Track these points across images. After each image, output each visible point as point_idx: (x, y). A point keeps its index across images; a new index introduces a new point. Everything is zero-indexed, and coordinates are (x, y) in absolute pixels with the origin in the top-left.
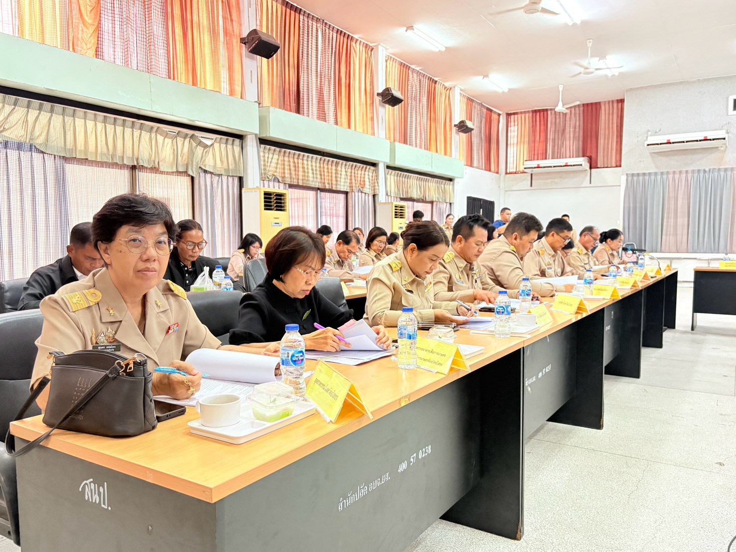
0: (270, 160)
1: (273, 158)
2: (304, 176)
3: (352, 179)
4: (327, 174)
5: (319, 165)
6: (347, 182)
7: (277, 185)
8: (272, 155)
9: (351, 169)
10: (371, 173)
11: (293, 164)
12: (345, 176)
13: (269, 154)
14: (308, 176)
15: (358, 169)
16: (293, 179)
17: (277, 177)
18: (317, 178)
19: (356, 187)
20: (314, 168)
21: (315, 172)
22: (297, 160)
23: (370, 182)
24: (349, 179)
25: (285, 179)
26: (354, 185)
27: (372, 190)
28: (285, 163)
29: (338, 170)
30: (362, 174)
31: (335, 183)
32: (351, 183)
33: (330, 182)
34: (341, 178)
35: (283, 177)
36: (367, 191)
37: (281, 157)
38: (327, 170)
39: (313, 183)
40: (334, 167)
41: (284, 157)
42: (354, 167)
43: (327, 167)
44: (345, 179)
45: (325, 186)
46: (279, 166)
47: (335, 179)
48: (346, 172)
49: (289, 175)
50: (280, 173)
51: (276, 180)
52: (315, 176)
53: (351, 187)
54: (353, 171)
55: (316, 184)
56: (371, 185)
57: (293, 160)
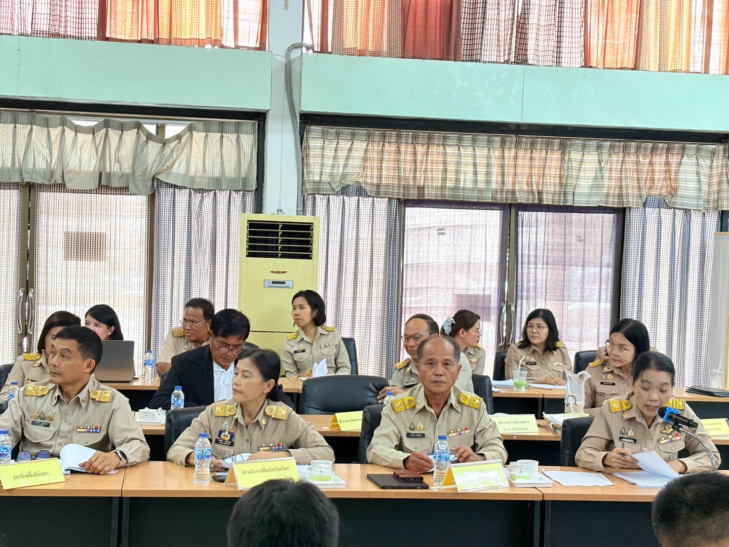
0: (342, 154)
1: (350, 150)
2: (444, 180)
3: (626, 178)
4: (527, 171)
5: (498, 153)
6: (602, 187)
7: (366, 203)
8: (350, 143)
9: (621, 155)
10: (706, 161)
11: (409, 157)
12: (596, 173)
13: (338, 143)
14: (457, 180)
15: (649, 152)
16: (408, 187)
17: (363, 185)
18: (488, 182)
19: (640, 196)
20: (481, 161)
21: (482, 169)
22: (425, 147)
23: (699, 181)
24: (610, 178)
25: (382, 190)
26: (630, 191)
27: (708, 201)
28: (386, 156)
29: (570, 160)
30: (667, 164)
31: (557, 190)
32: (621, 187)
33: (535, 188)
34: (578, 178)
35: (378, 186)
36: (690, 203)
37: (375, 145)
38: (527, 162)
39: (476, 194)
40: (556, 155)
41: (384, 145)
42: (633, 150)
43: (529, 155)
44: (596, 178)
45: (514, 198)
46: (368, 164)
47: (558, 182)
48: (600, 162)
49: (396, 180)
50: (370, 178)
51: (360, 191)
52: (481, 177)
53: (620, 196)
54: (632, 158)
55: (484, 195)
56: (705, 188)
57: (410, 149)
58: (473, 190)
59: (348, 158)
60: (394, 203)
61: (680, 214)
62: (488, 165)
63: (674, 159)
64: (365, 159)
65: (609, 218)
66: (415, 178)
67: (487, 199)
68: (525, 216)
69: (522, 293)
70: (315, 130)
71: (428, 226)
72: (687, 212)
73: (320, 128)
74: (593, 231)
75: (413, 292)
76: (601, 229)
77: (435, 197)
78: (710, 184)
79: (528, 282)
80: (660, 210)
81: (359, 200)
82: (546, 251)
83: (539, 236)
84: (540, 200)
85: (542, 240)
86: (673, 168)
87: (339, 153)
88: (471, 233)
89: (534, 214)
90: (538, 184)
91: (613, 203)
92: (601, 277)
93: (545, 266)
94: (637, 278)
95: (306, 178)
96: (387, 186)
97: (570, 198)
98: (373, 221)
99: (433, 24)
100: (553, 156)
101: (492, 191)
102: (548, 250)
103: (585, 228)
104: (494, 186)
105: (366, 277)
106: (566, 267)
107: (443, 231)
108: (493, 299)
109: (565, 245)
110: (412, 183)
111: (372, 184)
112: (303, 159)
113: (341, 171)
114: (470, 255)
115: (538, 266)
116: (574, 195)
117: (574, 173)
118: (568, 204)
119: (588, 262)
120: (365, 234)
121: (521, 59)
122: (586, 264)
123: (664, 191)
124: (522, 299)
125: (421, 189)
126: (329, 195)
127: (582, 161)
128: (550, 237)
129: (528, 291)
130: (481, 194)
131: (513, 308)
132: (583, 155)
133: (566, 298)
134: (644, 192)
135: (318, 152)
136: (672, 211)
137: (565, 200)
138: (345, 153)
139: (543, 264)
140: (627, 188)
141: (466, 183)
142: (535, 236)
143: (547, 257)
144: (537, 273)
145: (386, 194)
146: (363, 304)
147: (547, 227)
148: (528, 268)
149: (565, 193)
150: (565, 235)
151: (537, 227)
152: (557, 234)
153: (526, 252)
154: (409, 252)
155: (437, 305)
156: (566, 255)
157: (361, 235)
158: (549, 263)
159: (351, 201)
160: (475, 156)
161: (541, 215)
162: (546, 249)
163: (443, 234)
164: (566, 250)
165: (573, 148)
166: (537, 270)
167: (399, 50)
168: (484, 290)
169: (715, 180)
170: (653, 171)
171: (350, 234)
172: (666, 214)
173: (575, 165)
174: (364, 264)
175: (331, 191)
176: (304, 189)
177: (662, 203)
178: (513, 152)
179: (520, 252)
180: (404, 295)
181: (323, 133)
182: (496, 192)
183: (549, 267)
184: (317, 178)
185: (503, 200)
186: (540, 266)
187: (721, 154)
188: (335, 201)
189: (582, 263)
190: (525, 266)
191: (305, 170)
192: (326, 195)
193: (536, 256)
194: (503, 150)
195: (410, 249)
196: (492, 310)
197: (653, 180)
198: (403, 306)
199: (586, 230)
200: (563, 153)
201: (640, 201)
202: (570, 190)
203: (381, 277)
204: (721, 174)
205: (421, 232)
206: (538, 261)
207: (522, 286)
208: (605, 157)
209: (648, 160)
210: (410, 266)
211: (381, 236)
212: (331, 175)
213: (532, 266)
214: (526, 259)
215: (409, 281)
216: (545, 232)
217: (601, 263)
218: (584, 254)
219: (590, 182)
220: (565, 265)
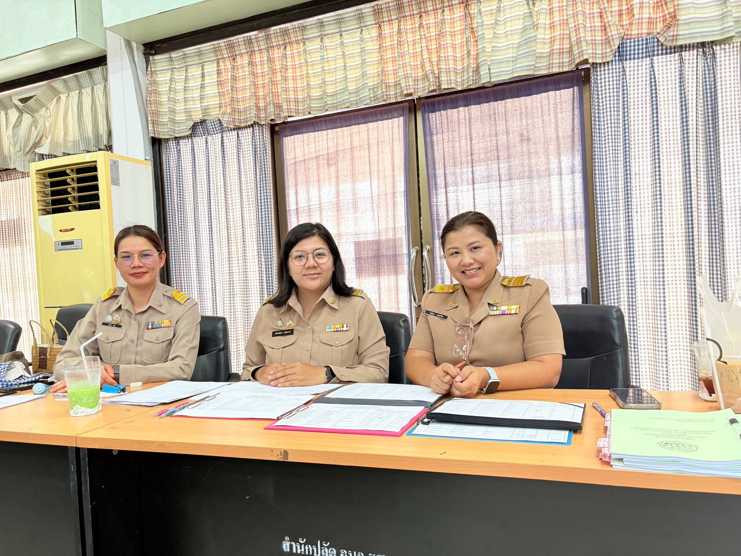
0: (195, 83)
1: (203, 76)
3: (576, 15)
5: (373, 33)
7: (230, 138)
8: (200, 68)
12: (523, 23)
13: (186, 70)
14: (324, 85)
17: (220, 116)
18: (364, 76)
19: (607, 41)
20: (352, 50)
21: (356, 62)
22: (282, 49)
24: (550, 25)
29: (479, 14)
31: (465, 65)
34: (494, 37)
36: (709, 31)
37: (226, 62)
38: (416, 34)
40: (458, 12)
43: (417, 24)
44: (524, 30)
48: (528, 3)
52: (357, 73)
53: (572, 50)
58: (344, 92)
59: (202, 87)
61: (690, 56)
62: (363, 54)
64: (219, 84)
70: (159, 60)
72: (705, 48)
73: (165, 56)
80: (651, 60)
81: (222, 137)
87: (191, 83)
91: (562, 64)
92: (562, 191)
94: (621, 182)
96: (245, 111)
97: (484, 71)
100: (455, 16)
106: (502, 182)
107: (333, 161)
113: (199, 105)
116: (490, 65)
118: (485, 83)
119: (538, 171)
122: (535, 174)
127: (498, 11)
130: (357, 96)
134: (615, 33)
136: (677, 58)
137: (478, 77)
138: (199, 82)
140: (577, 30)
141: (337, 86)
149: (478, 66)
156: (501, 165)
158: (476, 181)
159: (215, 140)
160: (343, 46)
164: (501, 158)
172: (666, 65)
173: (488, 21)
177: (654, 48)
178: (395, 25)
181: (170, 61)
182: (377, 88)
183: (477, 186)
186: (463, 187)
189: (527, 174)
190: (441, 190)
194: (380, 27)
200: (468, 7)
201: (610, 50)
202: (482, 59)
213: (451, 189)
214: (441, 181)
217: (560, 168)
219: (516, 39)
220: (500, 180)
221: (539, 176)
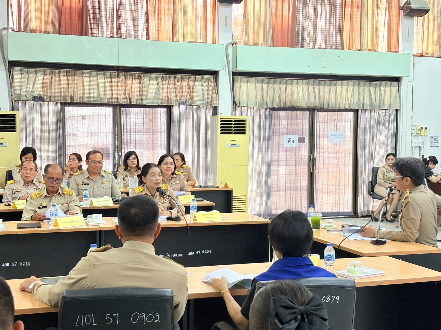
1: (35, 79)
2: (83, 93)
3: (170, 92)
4: (123, 89)
5: (109, 80)
6: (159, 96)
7: (45, 105)
8: (35, 76)
9: (167, 81)
10: (206, 83)
11: (65, 82)
12: (156, 90)
13: (29, 75)
14: (90, 93)
15: (180, 80)
16: (65, 97)
17: (43, 96)
18: (105, 94)
19: (177, 100)
20: (101, 84)
21: (101, 88)
22: (73, 77)
23: (203, 93)
24: (163, 92)
25: (52, 98)
26: (172, 98)
27: (207, 102)
28: (53, 82)
29: (143, 83)
30: (189, 85)
31: (138, 97)
32: (168, 96)
33: (127, 97)
34: (147, 92)
35: (50, 96)
36: (200, 103)
37: (48, 77)
38: (123, 85)
39: (99, 100)
40: (137, 81)
41: (52, 76)
42: (172, 79)
43: (124, 81)
44: (156, 92)
45: (118, 101)
46: (45, 86)
47: (138, 94)
48: (157, 84)
49: (59, 93)
50: (46, 93)
51: (41, 99)
52: (102, 92)
53: (168, 100)
54: (173, 82)
55: (104, 100)
56: (206, 96)
57: (66, 78)
58: (98, 98)
59: (34, 83)
60: (59, 104)
61: (195, 108)
62: (105, 86)
63: (192, 83)
64: (43, 83)
65: (164, 110)
66: (68, 92)
67: (105, 102)
68: (124, 110)
69: (124, 146)
70: (17, 69)
71: (77, 115)
72: (198, 107)
73: (19, 68)
74: (156, 117)
75: (71, 147)
76: (160, 115)
77: (79, 101)
78: (208, 94)
79: (127, 141)
80: (186, 106)
81: (41, 103)
82: (135, 126)
83: (131, 119)
84: (130, 102)
85: (133, 121)
86: (191, 87)
87: (30, 81)
88: (98, 119)
89: (128, 109)
90: (129, 95)
91: (164, 103)
92: (161, 138)
93: (135, 133)
94: (178, 138)
95: (13, 93)
96: (55, 96)
97: (144, 101)
98: (49, 113)
99: (74, 18)
100: (136, 82)
101: (107, 98)
102: (136, 126)
103: (153, 115)
104: (108, 96)
105: (47, 141)
106: (145, 133)
107: (84, 118)
108: (110, 150)
109: (144, 123)
110: (67, 95)
111: (47, 96)
112: (11, 84)
113: (31, 89)
114: (98, 129)
115: (131, 133)
116: (146, 100)
117: (146, 89)
118: (144, 104)
119: (155, 131)
120: (45, 119)
121: (119, 36)
122: (154, 132)
123: (188, 98)
124: (124, 149)
125: (72, 97)
126: (26, 101)
127: (149, 84)
128: (136, 120)
129: (127, 145)
130: (102, 99)
131: (120, 154)
132: (150, 81)
133: (145, 148)
134: (179, 98)
135: (19, 80)
136: (192, 107)
137: (142, 102)
138: (33, 81)
139: (134, 132)
140: (170, 96)
141: (94, 95)
142: (129, 119)
143: (136, 129)
144: (131, 136)
145: (54, 100)
146: (46, 153)
147: (135, 115)
148: (127, 134)
149: (142, 99)
150: (143, 119)
151: (130, 115)
152: (140, 118)
153: (125, 127)
154: (68, 128)
155: (83, 153)
156: (144, 128)
157: (43, 120)
158: (137, 132)
159: (37, 104)
160: (98, 82)
161: (132, 109)
162: (135, 125)
163: (85, 119)
164: (144, 126)
165: (145, 78)
166: (131, 135)
167: (57, 31)
168: (106, 145)
169: (210, 92)
170: (182, 89)
171: (37, 120)
172: (189, 108)
173: (146, 86)
174: (45, 134)
175: (26, 99)
176: (12, 98)
177: (187, 103)
178: (116, 79)
179: (122, 127)
180: (66, 149)
181: (21, 71)
182: (109, 98)
183: (137, 133)
184: (19, 93)
185: (112, 102)
186: (132, 133)
187: (212, 80)
188: (29, 104)
189: (152, 132)
190: (125, 134)
191: (12, 89)
192: (24, 101)
193: (130, 129)
194: (111, 79)
195: (68, 127)
196: (111, 155)
197: (182, 92)
198: (66, 154)
199: (153, 116)
200: (140, 80)
201: (177, 102)
202: (144, 97)
203: (54, 140)
204: (213, 89)
205: (74, 118)
206: (131, 131)
207: (124, 143)
208: (160, 82)
209: (180, 83)
210: (69, 135)
211: (53, 121)
212: (26, 91)
213: (129, 133)
214: (125, 130)
215: (69, 142)
216: (134, 117)
217: (161, 131)
218: (153, 127)
219: (154, 94)
220: (144, 133)
221: (155, 133)
